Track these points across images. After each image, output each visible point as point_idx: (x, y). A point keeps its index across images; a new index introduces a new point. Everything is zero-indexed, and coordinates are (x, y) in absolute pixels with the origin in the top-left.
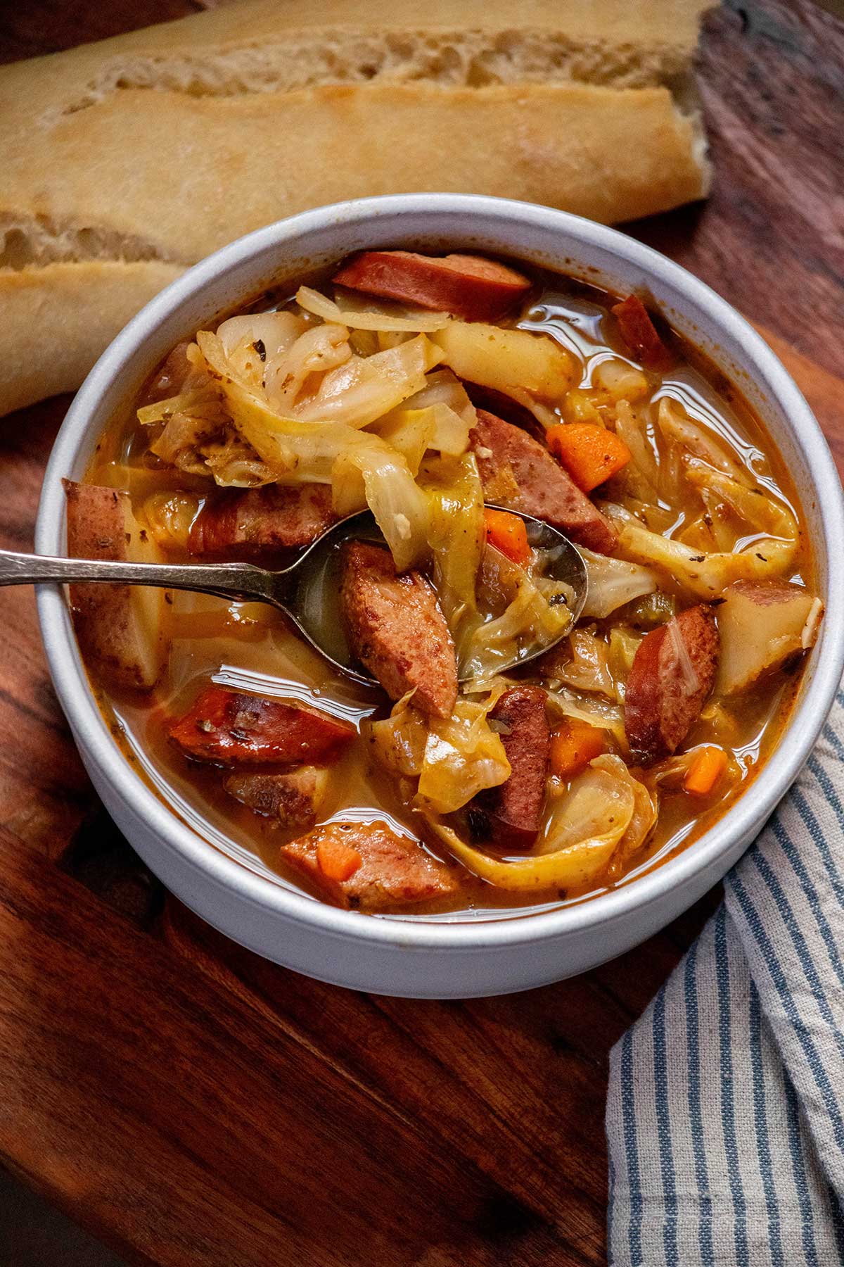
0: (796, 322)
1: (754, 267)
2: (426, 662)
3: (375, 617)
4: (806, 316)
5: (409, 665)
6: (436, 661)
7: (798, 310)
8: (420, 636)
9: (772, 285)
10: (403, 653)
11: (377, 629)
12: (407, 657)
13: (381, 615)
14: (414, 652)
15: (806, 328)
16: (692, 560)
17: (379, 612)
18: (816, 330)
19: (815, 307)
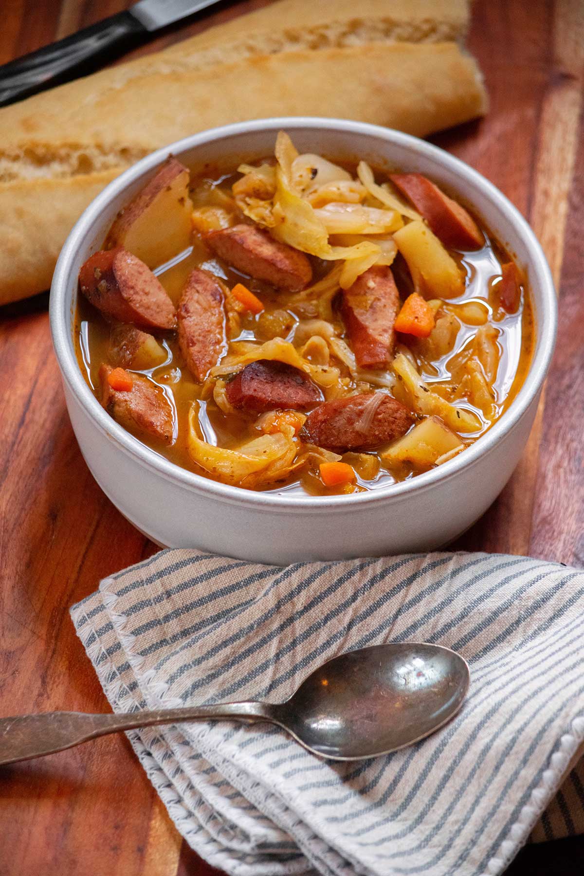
0: (557, 436)
1: (575, 405)
2: (205, 346)
3: (187, 311)
4: (564, 439)
5: (194, 344)
6: (212, 348)
7: (565, 434)
8: (209, 331)
9: (570, 417)
10: (194, 337)
11: (185, 318)
12: (194, 339)
13: (191, 311)
14: (201, 338)
15: (556, 443)
16: (421, 386)
17: (191, 309)
18: (559, 446)
19: (572, 440)
